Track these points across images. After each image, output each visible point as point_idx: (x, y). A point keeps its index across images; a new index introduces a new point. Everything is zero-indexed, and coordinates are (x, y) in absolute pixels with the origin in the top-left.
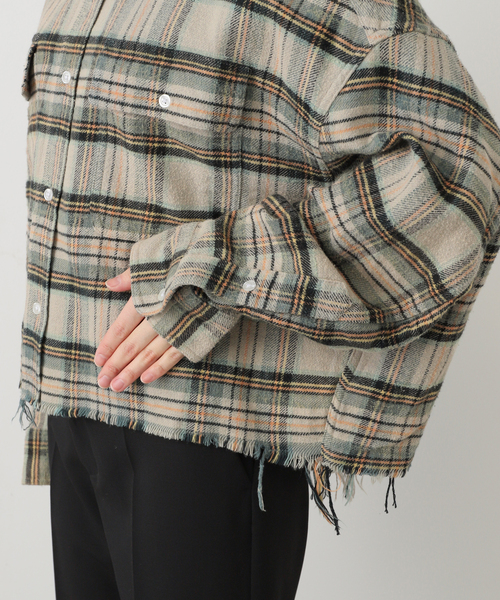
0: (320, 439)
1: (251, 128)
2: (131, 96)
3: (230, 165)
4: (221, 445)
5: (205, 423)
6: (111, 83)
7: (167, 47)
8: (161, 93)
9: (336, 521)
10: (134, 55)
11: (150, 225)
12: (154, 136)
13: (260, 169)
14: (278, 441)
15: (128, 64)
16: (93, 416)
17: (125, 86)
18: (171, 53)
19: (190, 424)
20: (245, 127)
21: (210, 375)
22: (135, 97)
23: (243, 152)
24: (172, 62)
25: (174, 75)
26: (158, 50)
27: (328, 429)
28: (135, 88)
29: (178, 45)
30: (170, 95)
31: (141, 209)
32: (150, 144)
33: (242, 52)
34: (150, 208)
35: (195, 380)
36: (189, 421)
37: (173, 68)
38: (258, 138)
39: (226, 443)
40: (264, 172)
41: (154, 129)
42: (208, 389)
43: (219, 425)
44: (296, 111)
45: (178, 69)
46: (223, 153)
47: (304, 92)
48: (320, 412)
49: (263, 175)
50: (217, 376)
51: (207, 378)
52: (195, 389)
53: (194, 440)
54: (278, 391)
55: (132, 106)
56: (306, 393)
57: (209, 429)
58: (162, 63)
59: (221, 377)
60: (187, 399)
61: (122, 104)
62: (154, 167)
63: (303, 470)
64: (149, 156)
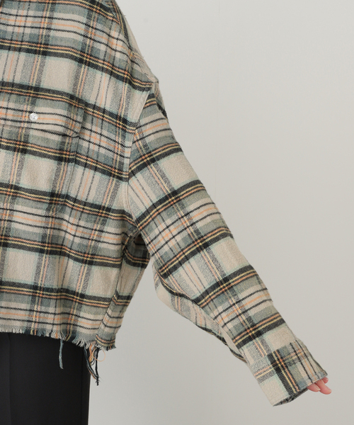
0: (96, 332)
1: (83, 139)
2: (11, 115)
3: (68, 161)
4: (48, 335)
5: (39, 323)
7: (34, 85)
8: (31, 112)
9: (98, 378)
10: (12, 90)
11: (10, 197)
12: (20, 141)
13: (86, 165)
14: (71, 329)
15: (8, 96)
17: (7, 108)
18: (37, 89)
19: (29, 324)
20: (80, 138)
21: (43, 294)
22: (13, 115)
23: (77, 153)
24: (38, 94)
25: (39, 102)
26: (29, 87)
27: (102, 326)
28: (14, 110)
29: (42, 84)
30: (37, 113)
31: (5, 187)
32: (18, 146)
33: (81, 91)
34: (12, 187)
35: (34, 297)
36: (28, 321)
37: (39, 98)
38: (87, 147)
39: (50, 334)
40: (88, 167)
41: (21, 137)
42: (42, 302)
43: (47, 323)
44: (116, 126)
45: (42, 98)
46: (65, 152)
47: (123, 112)
48: (100, 317)
49: (87, 169)
50: (47, 295)
51: (41, 295)
52: (33, 302)
53: (32, 333)
54: (76, 302)
55: (12, 121)
56: (92, 306)
57: (41, 326)
58: (31, 95)
59: (50, 295)
60: (28, 308)
61: (5, 119)
62: (18, 160)
63: (83, 348)
64: (16, 153)
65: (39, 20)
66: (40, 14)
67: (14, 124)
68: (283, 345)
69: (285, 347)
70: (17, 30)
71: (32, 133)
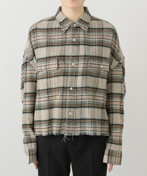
2: (96, 66)
6: (93, 64)
10: (96, 58)
11: (95, 92)
15: (95, 60)
16: (87, 134)
17: (95, 64)
18: (102, 57)
24: (102, 59)
25: (103, 61)
28: (97, 64)
30: (102, 65)
32: (97, 75)
41: (98, 73)
61: (95, 68)
64: (97, 78)
65: (100, 36)
66: (99, 34)
67: (98, 69)
68: (114, 150)
69: (115, 151)
70: (93, 40)
71: (101, 71)
